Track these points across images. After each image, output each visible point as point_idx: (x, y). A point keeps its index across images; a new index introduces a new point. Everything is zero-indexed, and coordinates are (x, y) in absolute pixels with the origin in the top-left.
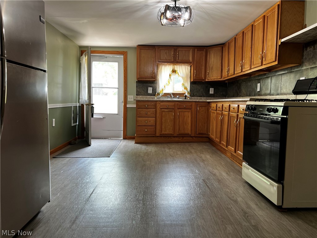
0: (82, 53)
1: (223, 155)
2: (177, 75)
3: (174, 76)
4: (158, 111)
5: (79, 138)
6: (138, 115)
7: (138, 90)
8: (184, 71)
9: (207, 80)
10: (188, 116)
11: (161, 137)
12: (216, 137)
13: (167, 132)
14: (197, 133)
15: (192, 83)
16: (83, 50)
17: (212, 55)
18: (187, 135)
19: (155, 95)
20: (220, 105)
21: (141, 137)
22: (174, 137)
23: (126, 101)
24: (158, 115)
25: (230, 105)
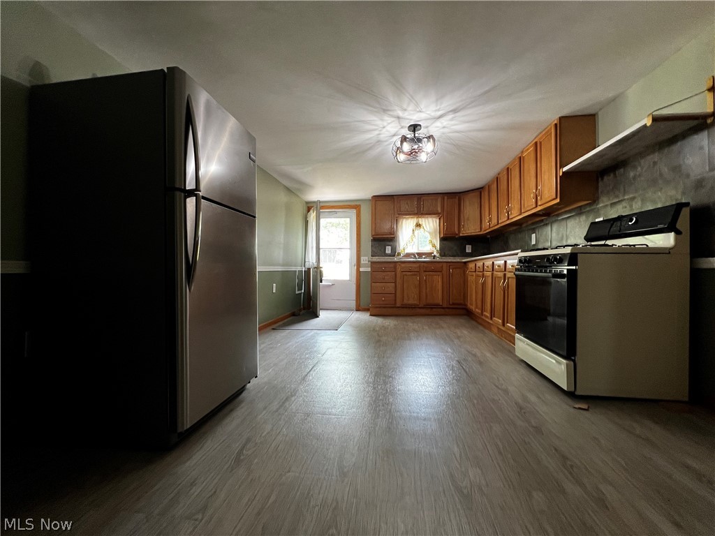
0: (309, 210)
1: (486, 331)
2: (422, 229)
3: (419, 232)
4: (398, 275)
5: (304, 309)
6: (374, 281)
7: (374, 250)
8: (431, 224)
9: (461, 235)
10: (438, 281)
11: (403, 307)
12: (477, 307)
13: (411, 302)
14: (451, 303)
15: (443, 239)
16: (309, 207)
17: (467, 203)
18: (436, 306)
19: (394, 256)
20: (480, 264)
21: (377, 307)
22: (419, 308)
23: (359, 264)
24: (398, 280)
25: (493, 263)
